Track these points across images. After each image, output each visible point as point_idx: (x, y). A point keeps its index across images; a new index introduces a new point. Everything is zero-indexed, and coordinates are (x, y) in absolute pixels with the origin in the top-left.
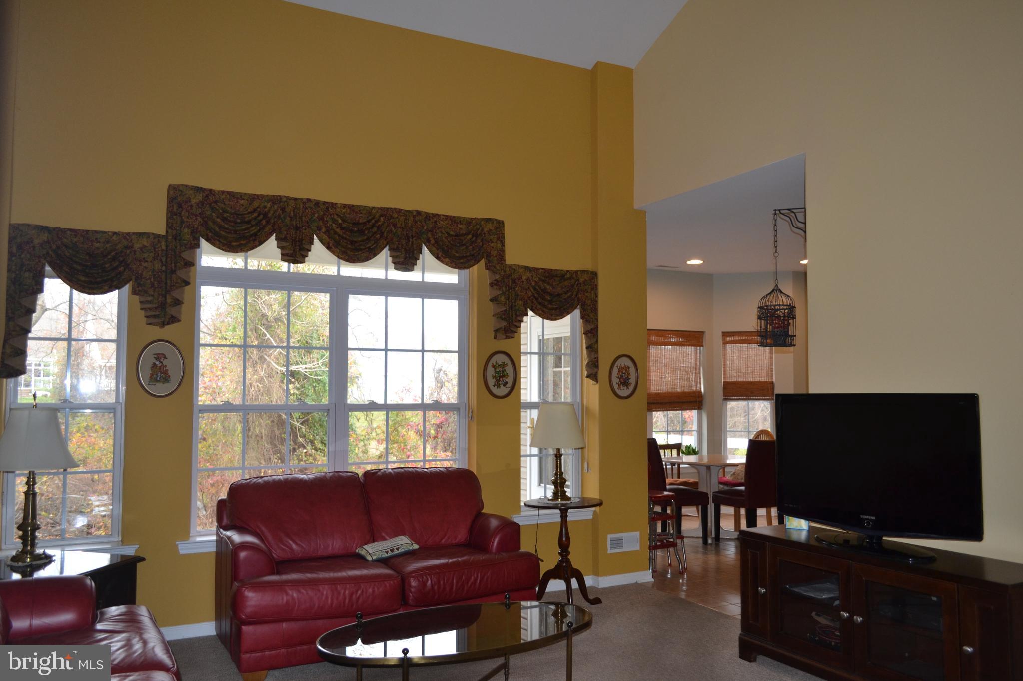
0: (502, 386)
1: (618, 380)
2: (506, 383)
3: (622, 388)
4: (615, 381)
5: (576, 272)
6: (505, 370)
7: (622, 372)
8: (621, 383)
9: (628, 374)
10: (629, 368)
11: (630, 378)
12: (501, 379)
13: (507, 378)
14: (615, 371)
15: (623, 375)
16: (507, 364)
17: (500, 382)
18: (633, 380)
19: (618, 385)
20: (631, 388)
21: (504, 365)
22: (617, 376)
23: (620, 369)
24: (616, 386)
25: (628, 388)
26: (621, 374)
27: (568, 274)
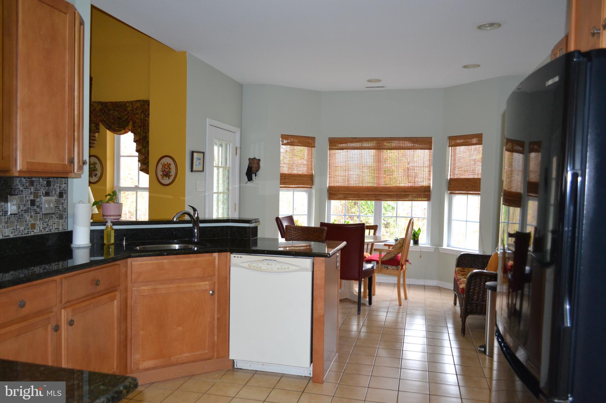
0: (93, 176)
1: (161, 173)
2: (96, 175)
3: (165, 178)
4: (160, 173)
5: (132, 102)
6: (95, 167)
7: (165, 167)
8: (164, 175)
9: (169, 169)
10: (170, 164)
11: (171, 172)
12: (93, 172)
13: (97, 172)
14: (160, 166)
15: (166, 169)
16: (97, 163)
17: (92, 174)
18: (173, 173)
19: (161, 176)
20: (172, 178)
21: (95, 164)
22: (161, 170)
23: (164, 165)
24: (160, 177)
25: (169, 178)
26: (164, 169)
27: (128, 104)
